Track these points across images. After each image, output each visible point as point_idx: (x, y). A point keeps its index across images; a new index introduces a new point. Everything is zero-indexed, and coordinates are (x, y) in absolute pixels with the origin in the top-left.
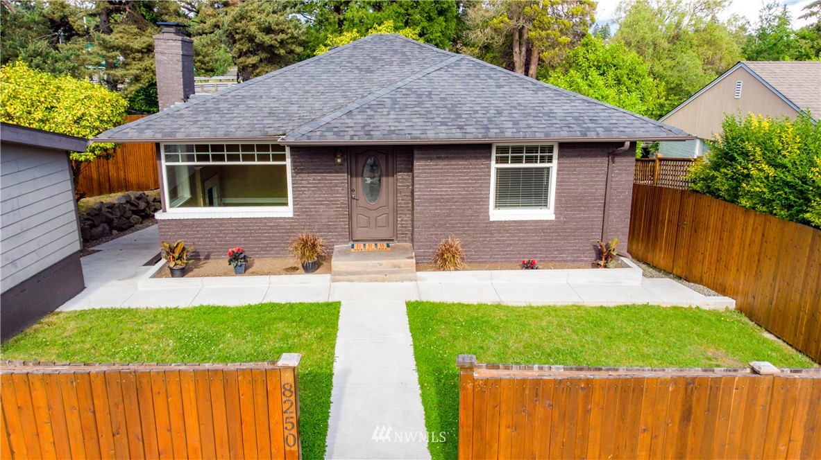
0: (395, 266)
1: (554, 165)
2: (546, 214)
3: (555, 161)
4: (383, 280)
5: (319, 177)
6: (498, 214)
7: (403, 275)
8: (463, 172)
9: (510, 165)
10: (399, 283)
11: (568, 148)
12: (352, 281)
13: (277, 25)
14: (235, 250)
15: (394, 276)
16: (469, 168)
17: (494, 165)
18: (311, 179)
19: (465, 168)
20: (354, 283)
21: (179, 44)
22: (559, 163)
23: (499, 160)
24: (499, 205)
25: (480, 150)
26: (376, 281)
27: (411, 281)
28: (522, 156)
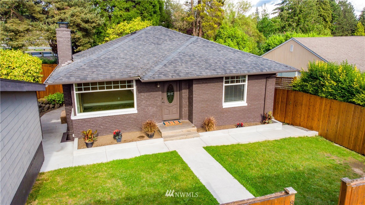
0: (188, 131)
1: (246, 83)
2: (243, 103)
3: (247, 82)
4: (186, 138)
5: (148, 94)
6: (226, 105)
7: (194, 135)
8: (213, 89)
9: (230, 84)
10: (192, 139)
11: (252, 77)
12: (173, 140)
13: (91, 19)
14: (116, 131)
15: (190, 136)
16: (215, 87)
17: (224, 85)
18: (144, 95)
19: (213, 87)
20: (174, 141)
22: (248, 82)
23: (226, 82)
24: (226, 101)
25: (219, 79)
26: (183, 139)
27: (197, 137)
28: (235, 80)
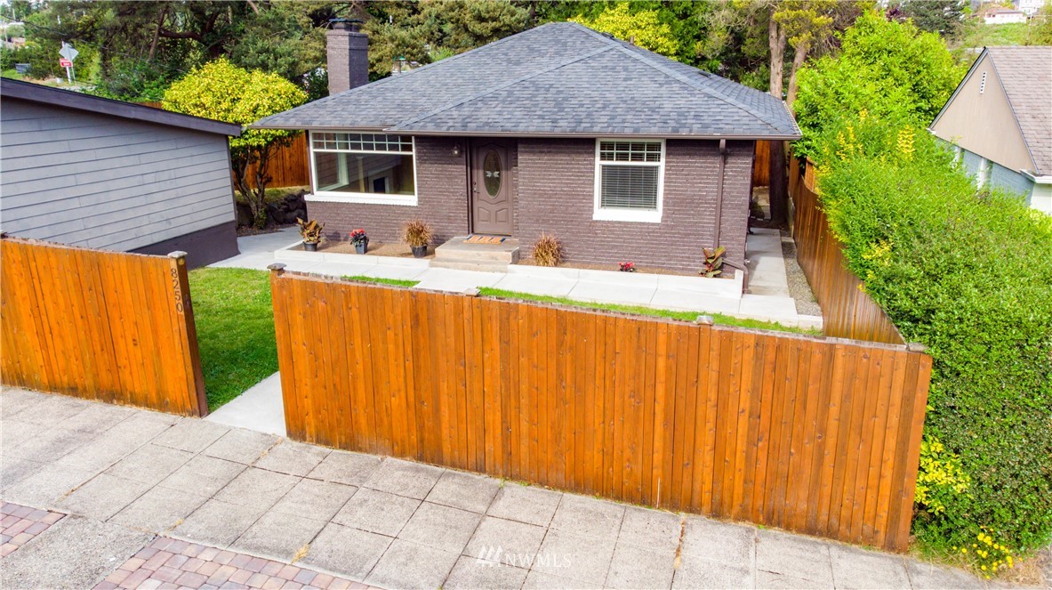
0: (493, 258)
1: (661, 164)
2: (653, 216)
3: (663, 159)
4: (476, 270)
5: (440, 167)
6: (602, 214)
7: (495, 266)
8: (565, 168)
9: (615, 163)
10: (490, 274)
11: (678, 146)
12: (448, 267)
13: (488, 12)
14: (358, 231)
15: (485, 266)
16: (571, 164)
17: (599, 163)
18: (434, 169)
19: (567, 164)
20: (450, 270)
21: (347, 38)
22: (666, 162)
23: (603, 157)
24: (606, 203)
25: (583, 144)
26: (470, 269)
27: (502, 272)
28: (628, 154)
